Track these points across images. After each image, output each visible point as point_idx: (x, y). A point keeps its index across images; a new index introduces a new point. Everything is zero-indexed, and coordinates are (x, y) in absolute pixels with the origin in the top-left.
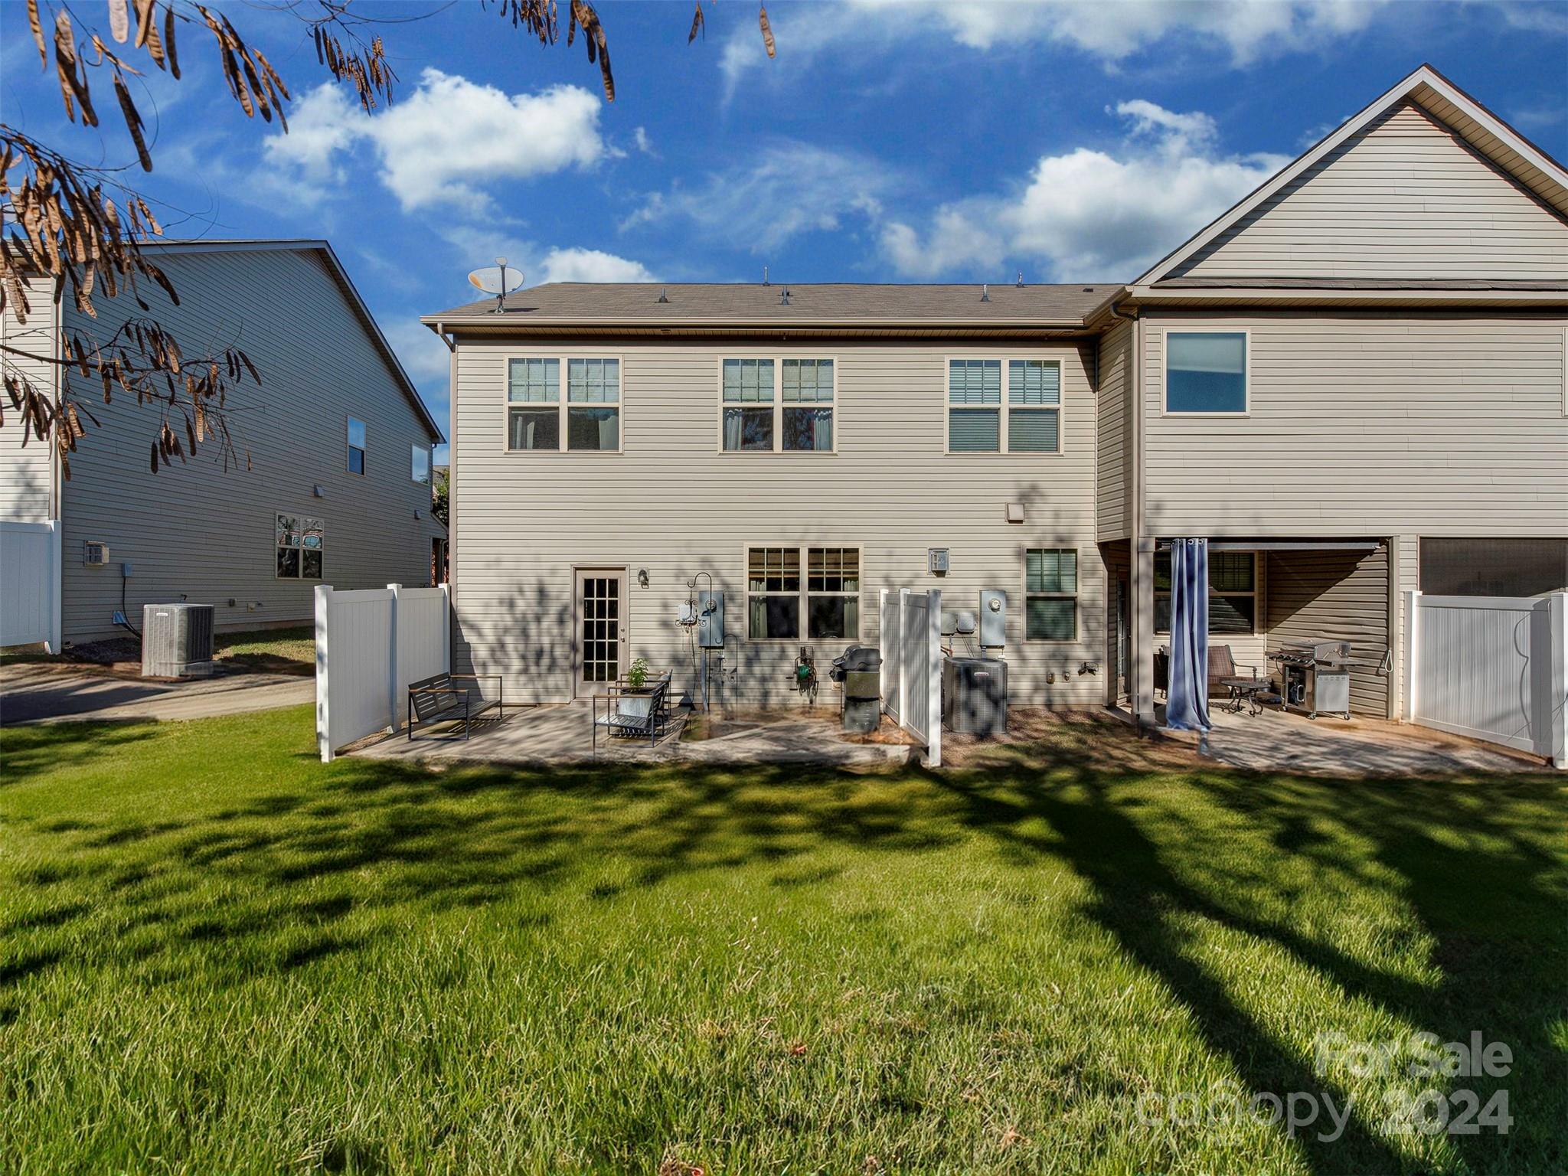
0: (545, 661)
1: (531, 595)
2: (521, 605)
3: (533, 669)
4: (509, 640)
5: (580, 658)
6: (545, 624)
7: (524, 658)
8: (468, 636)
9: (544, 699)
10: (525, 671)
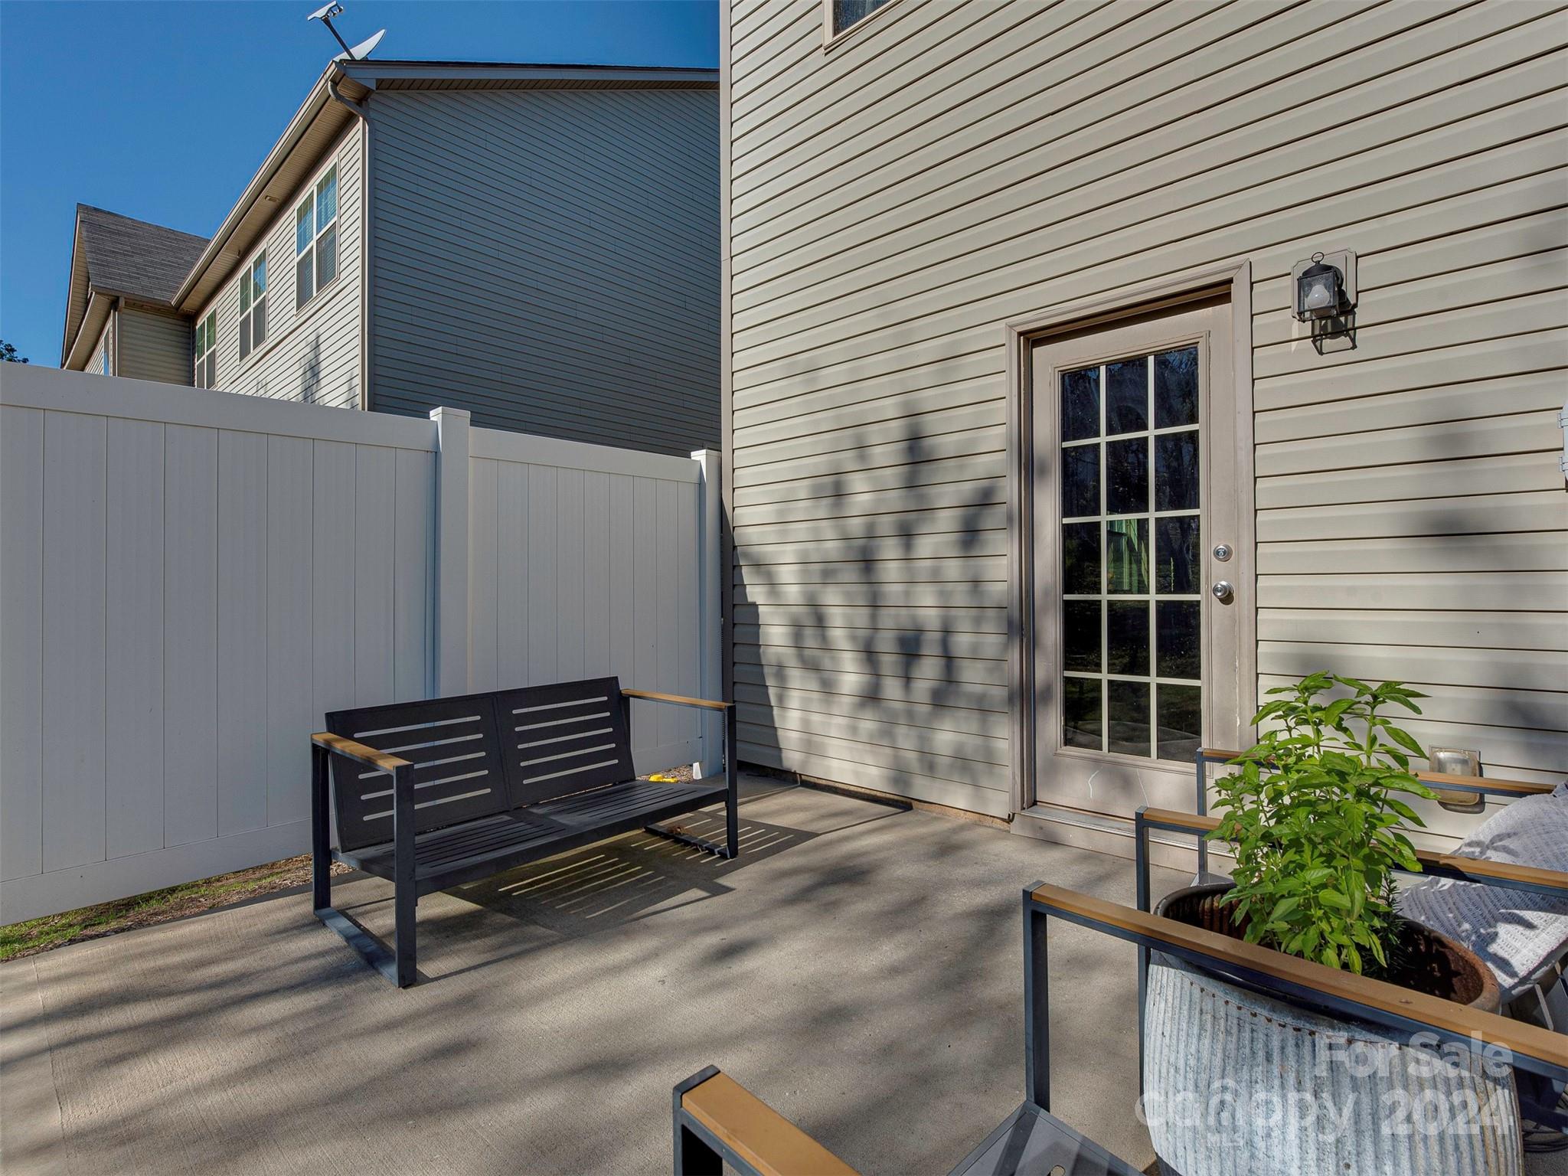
0: (928, 670)
1: (886, 453)
2: (862, 495)
3: (892, 688)
4: (832, 598)
5: (1049, 667)
6: (925, 546)
7: (869, 655)
8: (755, 593)
9: (922, 788)
10: (871, 697)
